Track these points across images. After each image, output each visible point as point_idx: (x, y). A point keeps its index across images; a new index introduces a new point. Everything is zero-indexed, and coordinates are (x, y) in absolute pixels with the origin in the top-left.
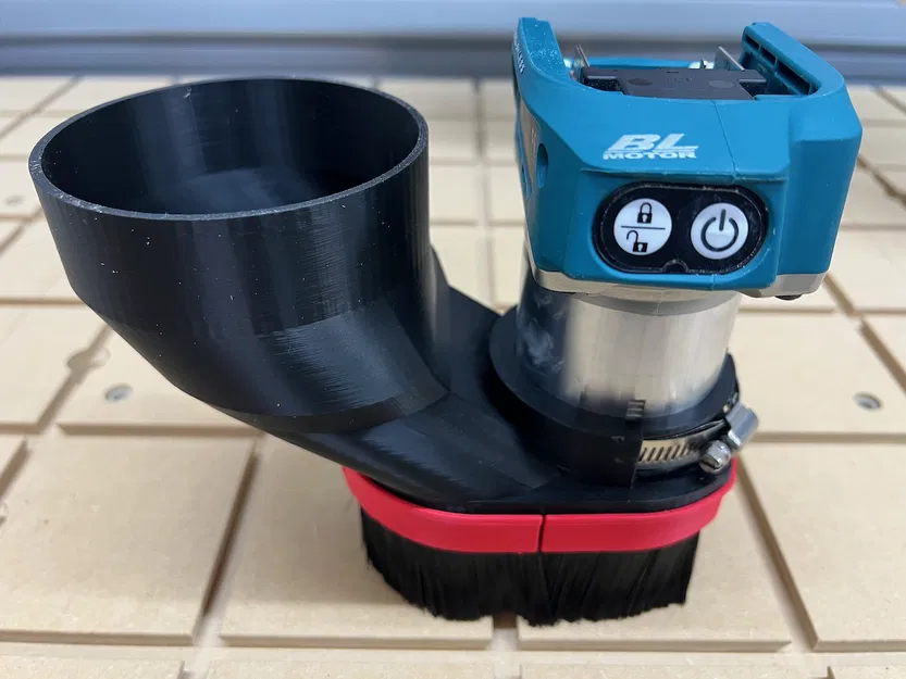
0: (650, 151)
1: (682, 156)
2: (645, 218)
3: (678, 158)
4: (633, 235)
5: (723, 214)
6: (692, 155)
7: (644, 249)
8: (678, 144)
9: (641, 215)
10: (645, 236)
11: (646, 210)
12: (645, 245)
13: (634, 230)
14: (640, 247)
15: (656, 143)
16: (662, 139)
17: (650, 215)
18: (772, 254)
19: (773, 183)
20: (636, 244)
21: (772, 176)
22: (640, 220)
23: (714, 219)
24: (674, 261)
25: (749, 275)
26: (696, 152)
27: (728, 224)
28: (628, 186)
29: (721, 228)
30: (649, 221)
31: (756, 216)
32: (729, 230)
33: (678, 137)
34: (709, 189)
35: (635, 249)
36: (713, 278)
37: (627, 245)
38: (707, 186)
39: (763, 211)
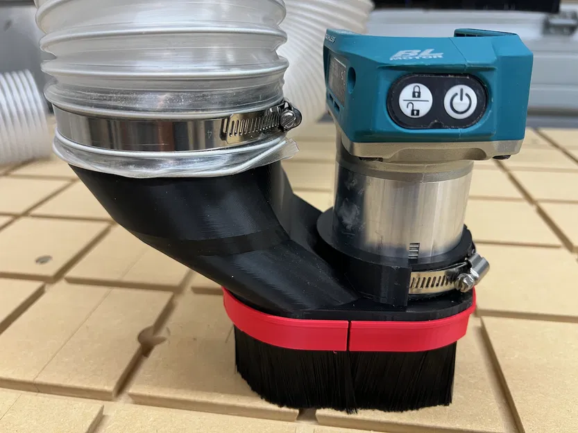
0: (417, 56)
1: (435, 57)
2: (416, 95)
3: (433, 58)
4: (410, 105)
5: (462, 90)
6: (441, 57)
7: (418, 114)
8: (432, 52)
9: (414, 93)
10: (417, 106)
11: (417, 90)
12: (418, 111)
13: (411, 102)
14: (415, 112)
15: (419, 53)
16: (422, 51)
17: (419, 93)
18: (492, 114)
19: (488, 69)
20: (413, 111)
21: (488, 65)
22: (414, 96)
23: (457, 94)
24: (436, 121)
25: (479, 128)
26: (442, 55)
27: (465, 97)
28: (405, 76)
29: (461, 99)
30: (419, 96)
31: (480, 92)
32: (466, 100)
33: (431, 50)
34: (452, 77)
35: (413, 114)
36: (460, 131)
37: (407, 111)
38: (451, 74)
39: (484, 87)
